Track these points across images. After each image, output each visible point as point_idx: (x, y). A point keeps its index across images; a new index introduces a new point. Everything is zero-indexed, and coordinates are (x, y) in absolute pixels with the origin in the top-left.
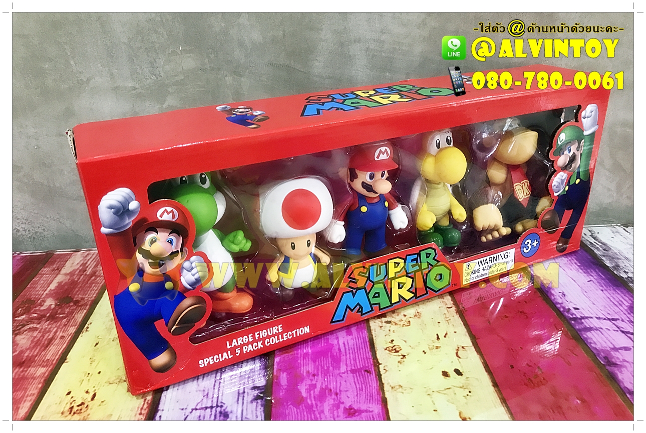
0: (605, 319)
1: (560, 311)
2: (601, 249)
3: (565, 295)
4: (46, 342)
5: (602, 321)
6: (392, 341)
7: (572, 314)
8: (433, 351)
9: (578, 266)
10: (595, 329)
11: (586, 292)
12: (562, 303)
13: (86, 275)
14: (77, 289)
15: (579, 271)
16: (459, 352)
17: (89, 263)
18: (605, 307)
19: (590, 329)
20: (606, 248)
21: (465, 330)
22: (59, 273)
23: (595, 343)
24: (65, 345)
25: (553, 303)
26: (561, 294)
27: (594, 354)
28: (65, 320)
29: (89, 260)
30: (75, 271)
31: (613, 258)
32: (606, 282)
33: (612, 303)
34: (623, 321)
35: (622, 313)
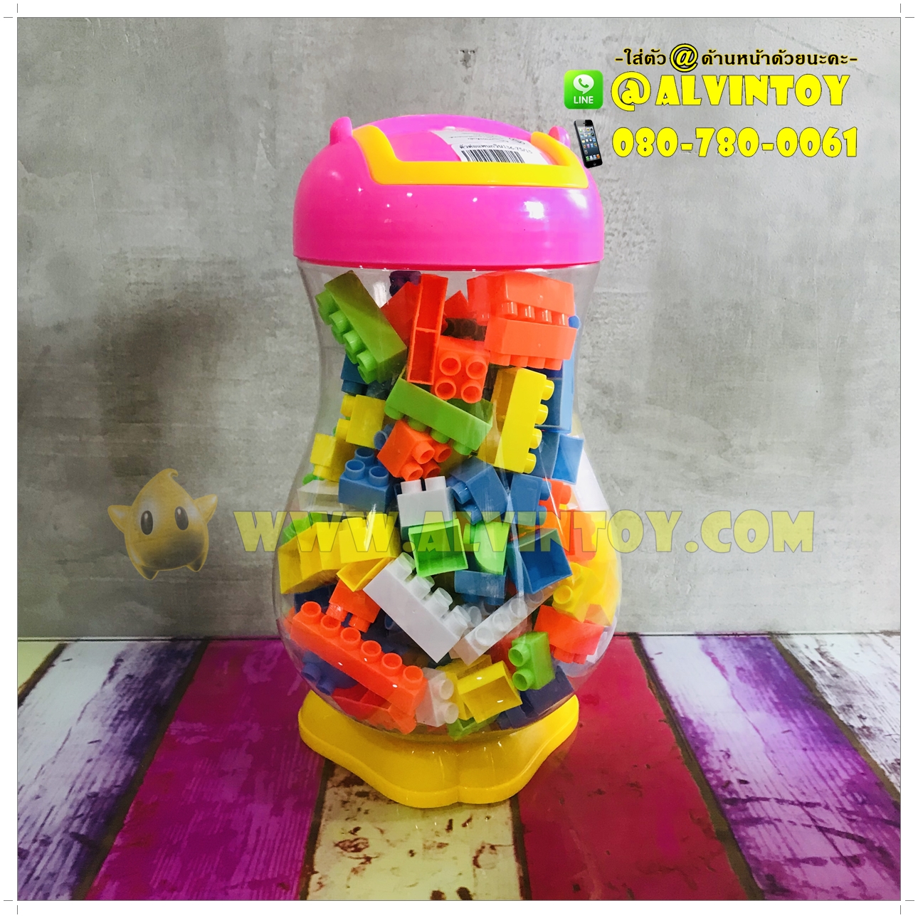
0: (793, 803)
1: (708, 784)
2: (828, 674)
3: (728, 755)
5: (785, 807)
6: (357, 829)
7: (735, 792)
8: (431, 851)
9: (775, 704)
10: (770, 822)
11: (772, 751)
12: (719, 771)
15: (770, 711)
16: (481, 856)
18: (801, 781)
20: (838, 672)
21: (509, 814)
23: (758, 848)
25: (701, 769)
26: (723, 753)
31: (846, 691)
32: (819, 734)
33: (815, 774)
34: (827, 807)
35: (830, 792)
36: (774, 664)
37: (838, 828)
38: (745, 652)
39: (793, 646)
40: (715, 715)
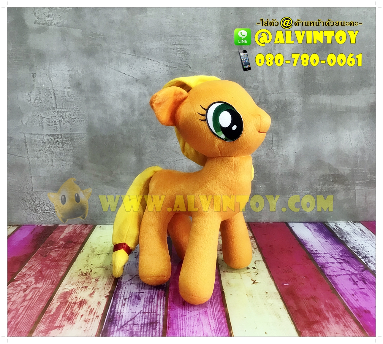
0: (328, 254)
1: (307, 251)
2: (338, 230)
3: (312, 246)
4: (65, 255)
5: (326, 254)
7: (314, 252)
9: (324, 236)
10: (322, 257)
11: (323, 245)
12: (310, 248)
13: (77, 234)
14: (74, 238)
15: (323, 238)
16: (256, 263)
17: (77, 229)
18: (330, 250)
19: (320, 257)
20: (340, 230)
21: (261, 256)
22: (63, 233)
23: (320, 261)
24: (74, 256)
25: (306, 249)
27: (318, 264)
28: (71, 248)
29: (77, 228)
30: (71, 232)
31: (342, 234)
32: (334, 242)
33: (333, 249)
34: (336, 254)
35: (336, 252)
36: (324, 228)
37: (339, 258)
38: (316, 226)
39: (329, 225)
40: (309, 238)
